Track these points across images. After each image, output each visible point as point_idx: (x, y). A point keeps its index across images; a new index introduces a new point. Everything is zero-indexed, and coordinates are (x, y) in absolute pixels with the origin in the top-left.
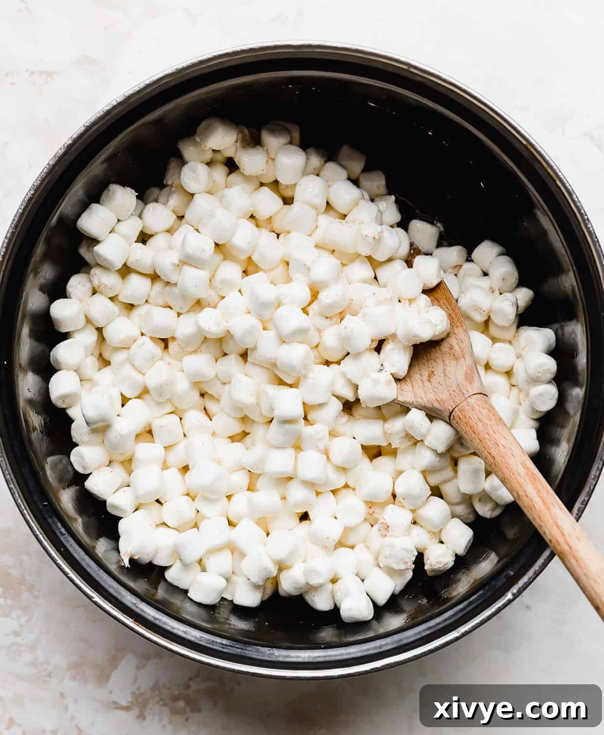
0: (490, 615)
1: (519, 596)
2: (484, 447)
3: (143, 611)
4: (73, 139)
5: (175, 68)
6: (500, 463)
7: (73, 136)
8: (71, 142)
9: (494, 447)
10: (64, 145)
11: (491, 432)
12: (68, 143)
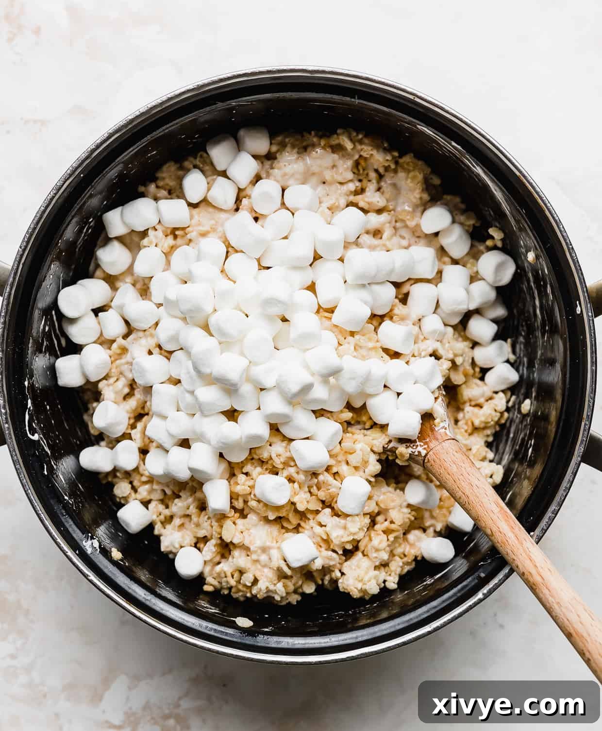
0: (461, 613)
1: (489, 596)
2: (458, 487)
3: (135, 592)
5: (197, 84)
6: (474, 502)
8: (94, 147)
9: (468, 487)
11: (465, 473)
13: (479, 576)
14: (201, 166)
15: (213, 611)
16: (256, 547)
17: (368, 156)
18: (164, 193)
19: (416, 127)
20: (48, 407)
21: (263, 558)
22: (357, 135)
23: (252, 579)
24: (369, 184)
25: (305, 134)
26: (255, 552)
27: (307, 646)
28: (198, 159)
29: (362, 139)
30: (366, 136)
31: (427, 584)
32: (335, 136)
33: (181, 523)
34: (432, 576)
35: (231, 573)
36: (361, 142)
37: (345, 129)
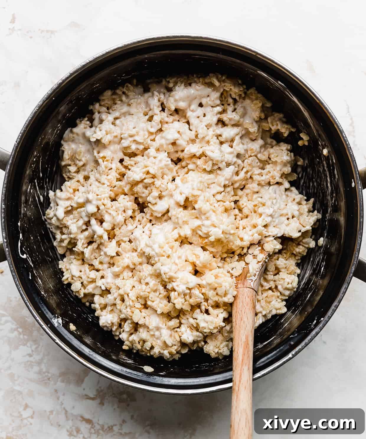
0: (278, 366)
1: (295, 356)
3: (83, 350)
4: (62, 80)
5: (124, 44)
7: (63, 78)
8: (61, 82)
10: (57, 83)
12: (60, 82)
13: (290, 344)
14: (127, 92)
15: (130, 362)
16: (153, 327)
17: (229, 90)
18: (104, 109)
19: (257, 72)
20: (32, 238)
21: (157, 333)
22: (222, 77)
23: (150, 346)
24: (228, 107)
25: (190, 76)
26: (152, 330)
27: (186, 384)
28: (125, 88)
29: (224, 79)
30: (227, 78)
31: (258, 348)
32: (209, 77)
33: (112, 309)
34: (262, 343)
35: (138, 341)
36: (224, 81)
37: (215, 73)
